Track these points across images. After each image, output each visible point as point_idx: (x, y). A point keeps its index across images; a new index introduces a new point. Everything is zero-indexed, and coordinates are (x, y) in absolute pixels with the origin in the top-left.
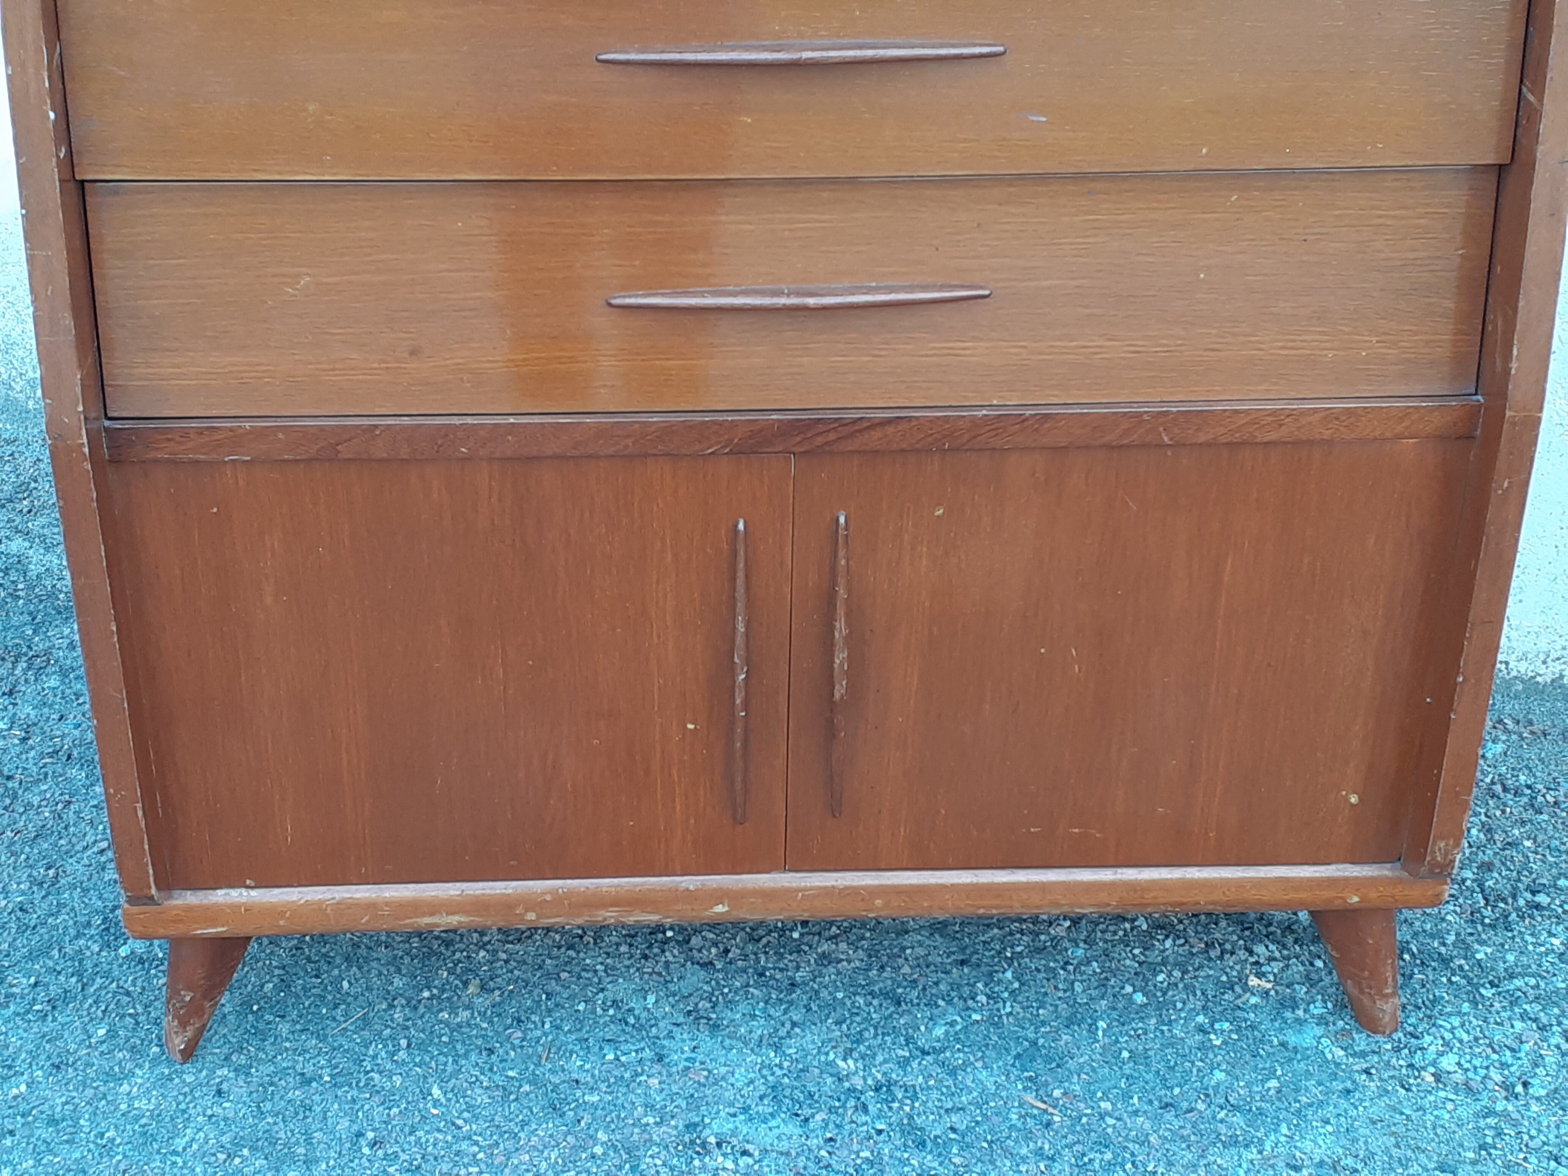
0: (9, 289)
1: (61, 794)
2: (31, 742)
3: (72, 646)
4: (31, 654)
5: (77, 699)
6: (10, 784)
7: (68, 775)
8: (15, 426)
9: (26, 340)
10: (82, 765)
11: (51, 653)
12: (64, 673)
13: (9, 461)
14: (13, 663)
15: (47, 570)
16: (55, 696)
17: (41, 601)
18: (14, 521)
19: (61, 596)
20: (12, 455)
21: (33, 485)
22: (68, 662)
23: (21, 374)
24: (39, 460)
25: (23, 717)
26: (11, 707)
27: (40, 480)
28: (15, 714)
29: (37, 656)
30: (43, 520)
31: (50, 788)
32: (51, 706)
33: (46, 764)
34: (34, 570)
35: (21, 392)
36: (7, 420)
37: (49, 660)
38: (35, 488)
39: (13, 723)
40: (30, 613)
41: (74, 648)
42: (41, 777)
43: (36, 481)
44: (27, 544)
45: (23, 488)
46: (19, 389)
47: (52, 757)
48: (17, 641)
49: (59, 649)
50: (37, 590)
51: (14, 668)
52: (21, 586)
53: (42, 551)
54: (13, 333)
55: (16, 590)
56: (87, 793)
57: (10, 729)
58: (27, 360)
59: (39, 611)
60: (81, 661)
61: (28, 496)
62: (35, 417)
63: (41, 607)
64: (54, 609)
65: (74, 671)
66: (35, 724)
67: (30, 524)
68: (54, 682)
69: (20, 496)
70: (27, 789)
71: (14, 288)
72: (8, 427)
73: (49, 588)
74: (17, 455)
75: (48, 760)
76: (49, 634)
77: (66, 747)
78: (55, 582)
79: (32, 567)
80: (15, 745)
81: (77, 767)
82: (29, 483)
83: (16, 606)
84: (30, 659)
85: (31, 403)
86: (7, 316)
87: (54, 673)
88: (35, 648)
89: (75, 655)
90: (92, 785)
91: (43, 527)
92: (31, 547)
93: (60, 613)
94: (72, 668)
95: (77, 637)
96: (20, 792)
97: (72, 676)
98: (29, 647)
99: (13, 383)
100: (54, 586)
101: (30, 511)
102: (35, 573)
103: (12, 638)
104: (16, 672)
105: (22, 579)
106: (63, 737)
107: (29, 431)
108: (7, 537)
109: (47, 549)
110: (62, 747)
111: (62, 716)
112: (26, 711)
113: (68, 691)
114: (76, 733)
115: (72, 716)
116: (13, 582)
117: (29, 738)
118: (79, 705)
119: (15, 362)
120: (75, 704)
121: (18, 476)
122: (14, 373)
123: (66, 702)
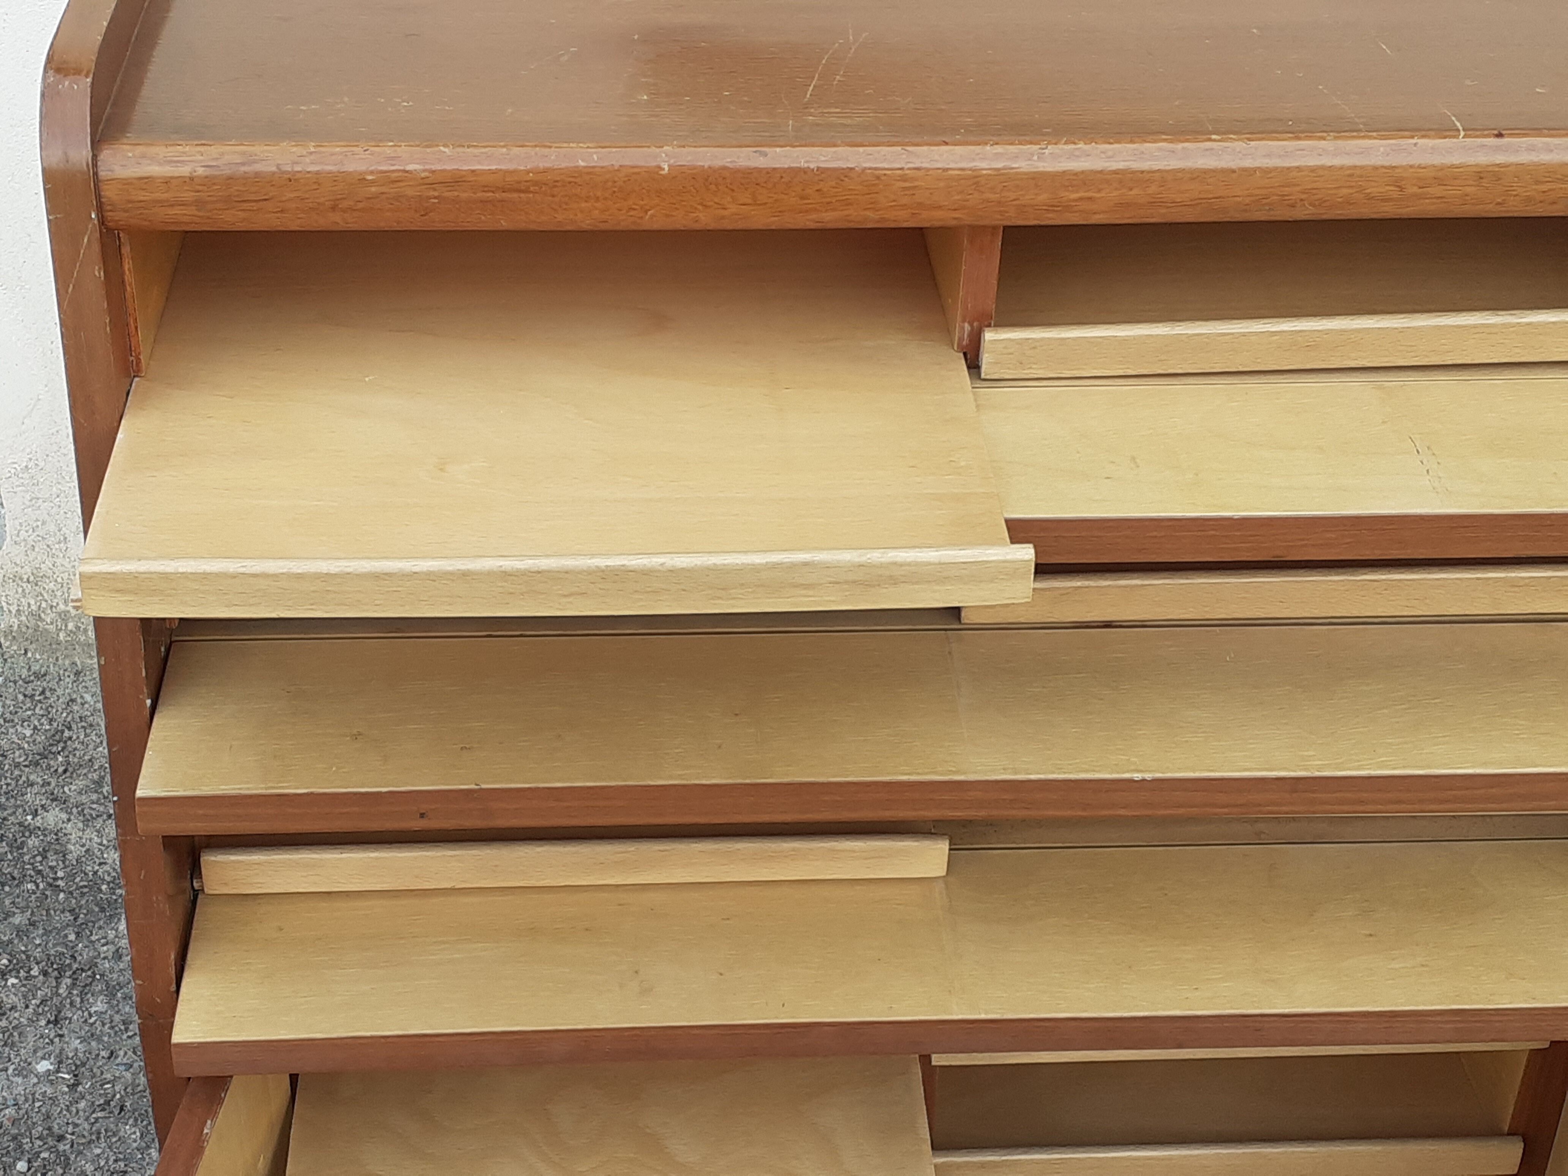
0: (39, 523)
1: (116, 1161)
2: (80, 1088)
3: (118, 956)
4: (75, 966)
5: (127, 1030)
6: (61, 1147)
7: (122, 1134)
8: (45, 656)
9: (57, 574)
10: (136, 1120)
11: (96, 965)
12: (111, 992)
13: (40, 701)
14: (56, 978)
15: (87, 851)
16: (104, 1025)
17: (83, 894)
18: (49, 784)
19: (104, 887)
20: (43, 693)
21: (67, 734)
22: (115, 976)
23: (52, 607)
24: (72, 700)
25: (71, 1055)
26: (57, 1040)
27: (74, 727)
28: (62, 1049)
29: (83, 970)
30: (81, 783)
31: (103, 1153)
32: (99, 1040)
33: (97, 1119)
34: (75, 851)
35: (52, 623)
36: (36, 650)
37: (94, 974)
38: (70, 738)
39: (60, 1062)
40: (72, 911)
41: (120, 957)
42: (94, 1137)
43: (70, 728)
44: (64, 816)
45: (57, 737)
46: (49, 621)
47: (103, 1110)
48: (59, 949)
49: (104, 958)
50: (78, 879)
51: (57, 987)
52: (60, 874)
53: (80, 825)
54: (42, 566)
55: (55, 879)
56: (143, 1159)
57: (58, 1071)
58: (59, 593)
59: (81, 907)
60: (128, 974)
61: (63, 749)
62: (66, 649)
63: (83, 902)
64: (97, 905)
65: (121, 988)
66: (83, 1064)
67: (66, 789)
68: (99, 1005)
69: (54, 749)
70: (80, 1153)
71: (44, 523)
72: (38, 657)
73: (91, 877)
74: (48, 694)
75: (99, 1114)
76: (93, 938)
77: (118, 1096)
78: (97, 868)
79: (71, 847)
80: (64, 1093)
81: (131, 1121)
82: (63, 732)
83: (57, 900)
84: (74, 973)
85: (62, 635)
86: (37, 549)
87: (101, 992)
88: (79, 958)
89: (122, 966)
90: (148, 1147)
91: (80, 793)
92: (69, 820)
93: (103, 910)
94: (118, 984)
95: (124, 943)
96: (73, 1157)
97: (119, 995)
98: (73, 957)
99: (42, 615)
100: (95, 873)
101: (65, 771)
102: (75, 855)
103: (54, 945)
104: (61, 991)
105: (62, 865)
106: (113, 1082)
107: (60, 662)
108: (42, 806)
109: (86, 822)
110: (114, 1096)
111: (112, 1053)
112: (73, 1046)
113: (117, 1018)
114: (128, 1075)
115: (122, 1053)
116: (51, 868)
117: (78, 1085)
118: (129, 1037)
119: (45, 595)
120: (125, 1037)
121: (51, 721)
122: (44, 605)
123: (116, 1033)
